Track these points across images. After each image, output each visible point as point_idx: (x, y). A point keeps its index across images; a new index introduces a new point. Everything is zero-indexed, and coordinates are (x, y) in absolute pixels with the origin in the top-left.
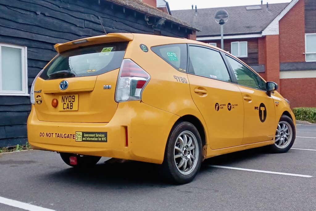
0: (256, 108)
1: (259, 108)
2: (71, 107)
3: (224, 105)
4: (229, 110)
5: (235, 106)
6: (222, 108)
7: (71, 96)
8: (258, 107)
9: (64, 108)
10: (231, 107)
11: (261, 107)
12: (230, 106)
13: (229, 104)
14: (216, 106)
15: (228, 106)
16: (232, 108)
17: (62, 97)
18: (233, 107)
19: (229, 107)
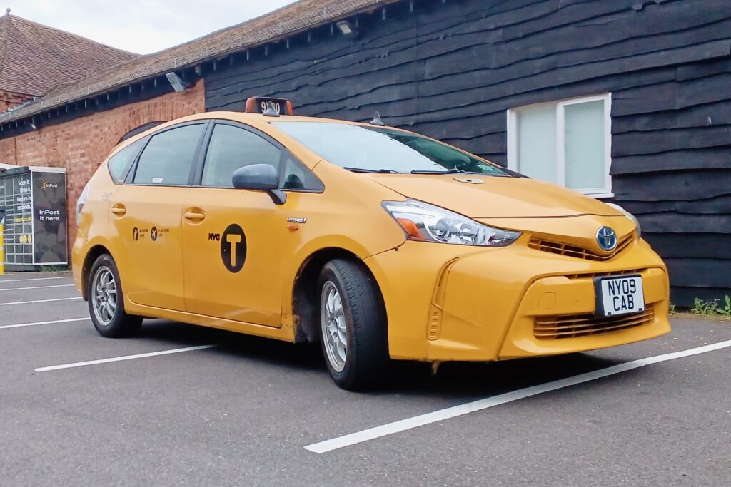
0: (211, 236)
1: (221, 238)
3: (146, 231)
4: (154, 239)
5: (164, 233)
6: (143, 236)
8: (218, 235)
10: (156, 234)
11: (228, 235)
12: (154, 232)
13: (154, 229)
14: (134, 232)
15: (152, 233)
16: (158, 235)
18: (161, 235)
19: (154, 234)
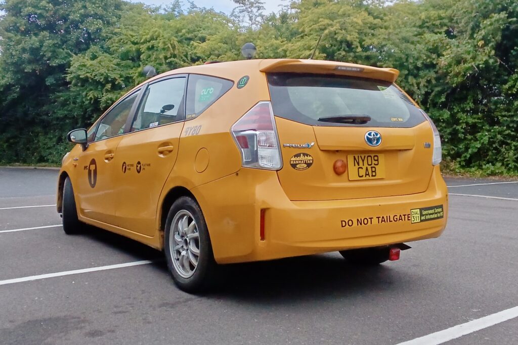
2: (374, 174)
7: (370, 156)
9: (360, 175)
17: (354, 157)
